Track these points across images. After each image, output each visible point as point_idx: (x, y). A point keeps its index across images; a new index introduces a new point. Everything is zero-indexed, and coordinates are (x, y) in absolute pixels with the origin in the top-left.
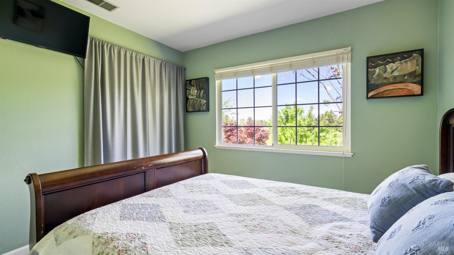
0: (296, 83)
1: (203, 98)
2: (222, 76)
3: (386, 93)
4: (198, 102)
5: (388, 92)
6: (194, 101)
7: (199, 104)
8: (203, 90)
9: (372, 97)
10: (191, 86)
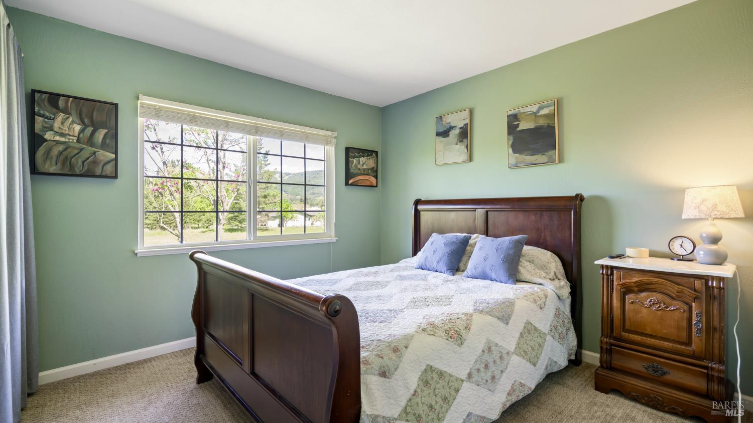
0: (281, 156)
1: (104, 146)
2: (158, 113)
3: (360, 182)
4: (85, 155)
5: (361, 181)
6: (69, 150)
7: (88, 159)
8: (106, 131)
9: (352, 185)
10: (54, 110)
